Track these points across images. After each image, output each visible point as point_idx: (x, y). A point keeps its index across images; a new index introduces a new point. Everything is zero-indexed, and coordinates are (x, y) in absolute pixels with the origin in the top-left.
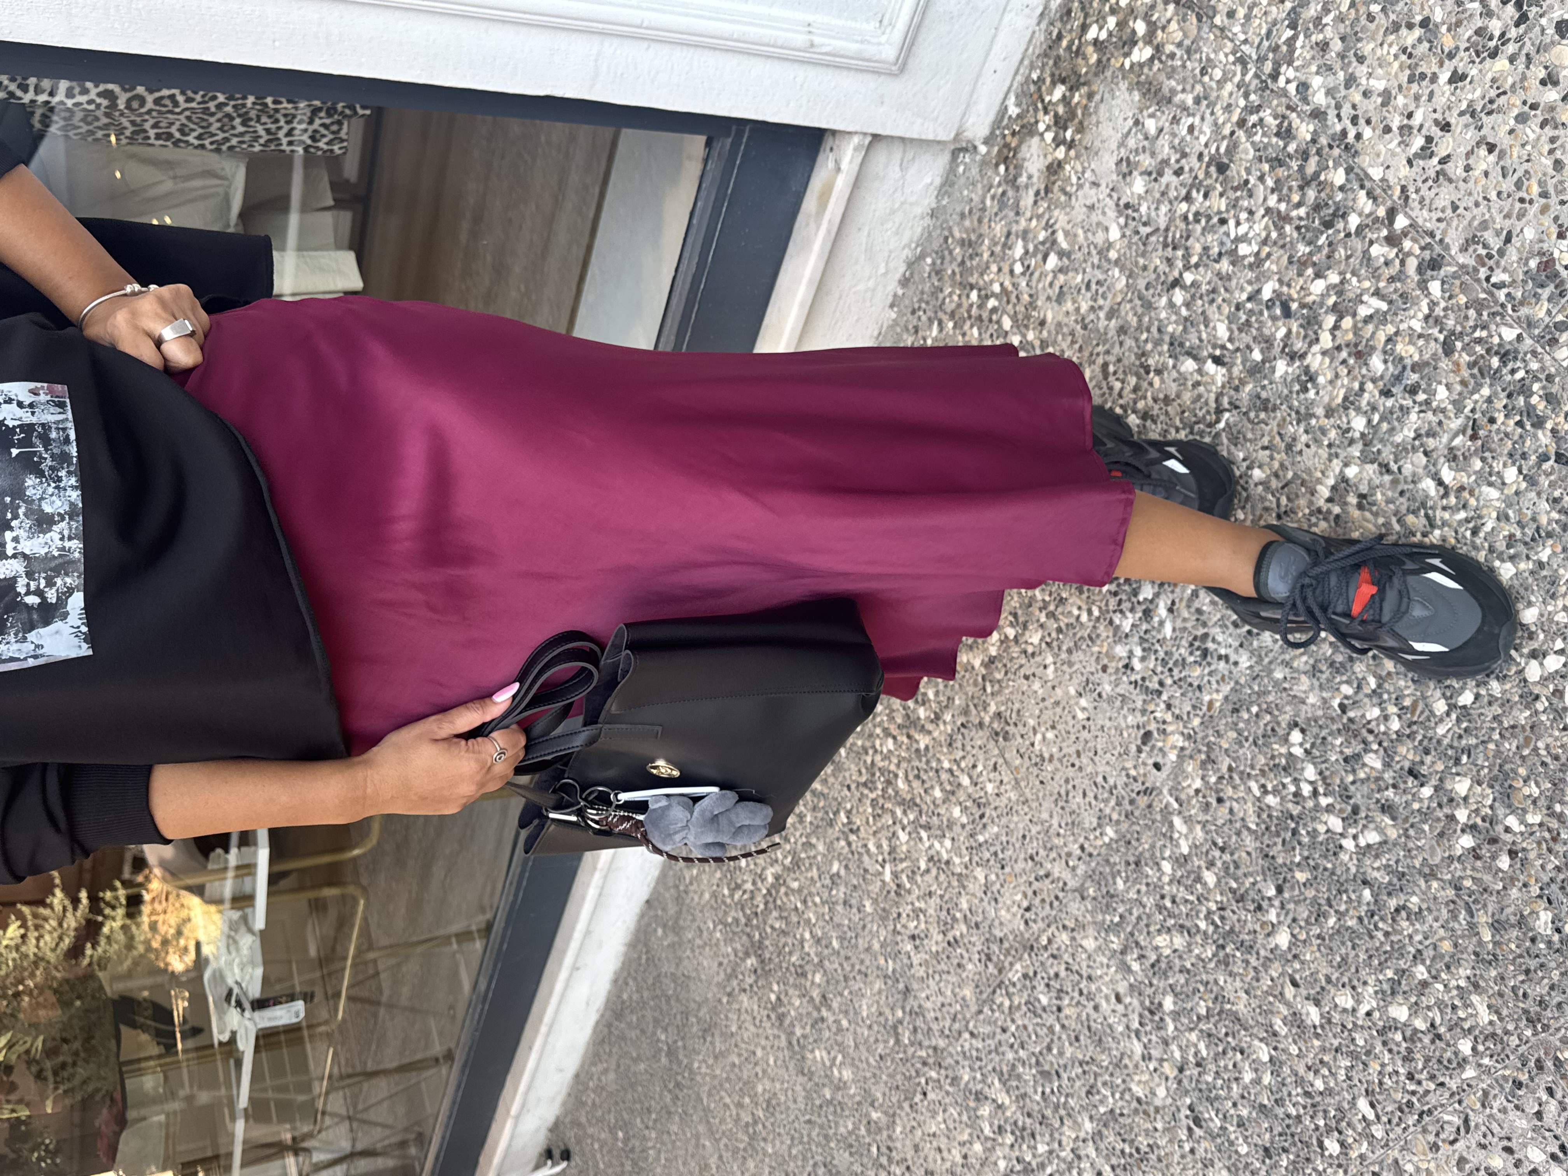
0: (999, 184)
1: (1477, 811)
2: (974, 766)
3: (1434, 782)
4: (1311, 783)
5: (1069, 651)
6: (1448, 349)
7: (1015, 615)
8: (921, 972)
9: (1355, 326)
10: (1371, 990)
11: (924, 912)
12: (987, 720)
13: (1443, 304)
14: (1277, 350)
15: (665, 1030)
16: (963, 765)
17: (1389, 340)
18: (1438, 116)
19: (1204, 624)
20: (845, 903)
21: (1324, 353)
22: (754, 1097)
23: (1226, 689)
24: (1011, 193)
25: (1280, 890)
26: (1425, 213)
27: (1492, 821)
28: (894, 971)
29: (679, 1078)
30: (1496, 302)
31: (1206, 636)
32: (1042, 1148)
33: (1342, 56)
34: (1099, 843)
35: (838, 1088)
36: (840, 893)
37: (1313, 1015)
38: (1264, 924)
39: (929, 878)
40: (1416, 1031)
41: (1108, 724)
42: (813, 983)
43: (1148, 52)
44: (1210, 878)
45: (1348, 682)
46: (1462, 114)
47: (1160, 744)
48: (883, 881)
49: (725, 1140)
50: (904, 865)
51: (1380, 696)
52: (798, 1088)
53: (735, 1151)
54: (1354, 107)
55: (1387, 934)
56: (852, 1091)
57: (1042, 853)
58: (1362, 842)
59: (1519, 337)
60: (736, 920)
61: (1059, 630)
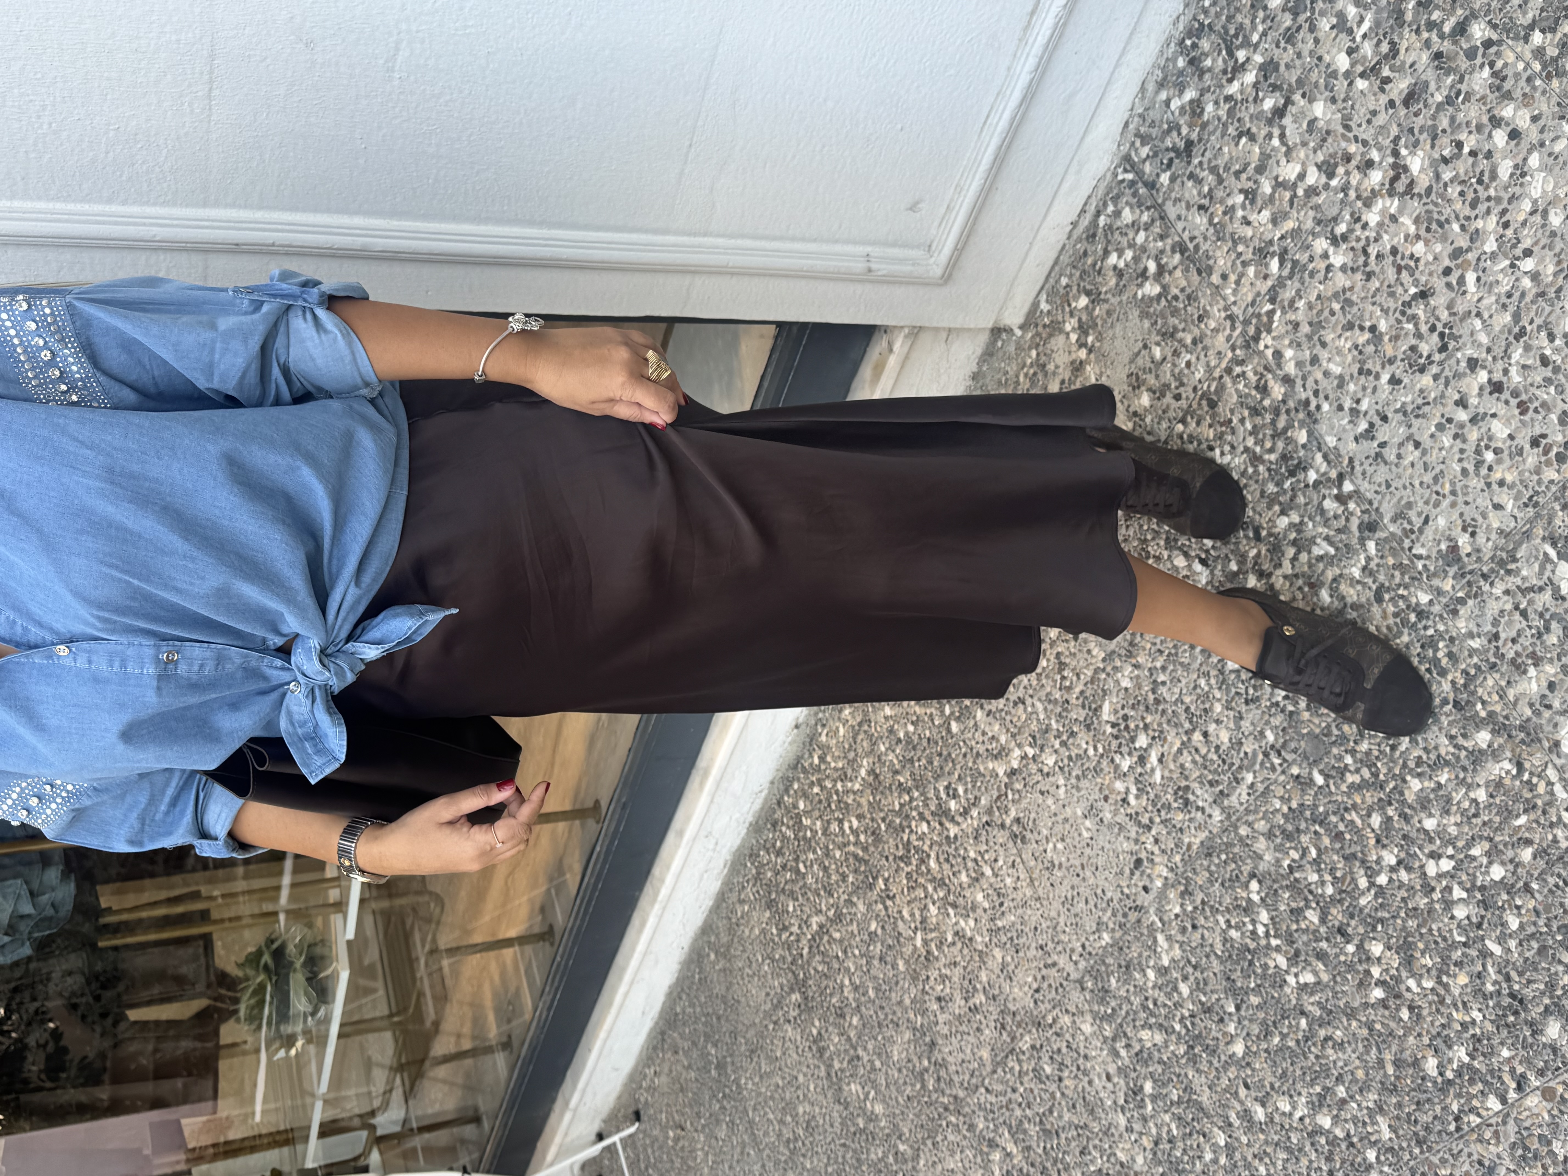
0: (1032, 365)
1: (1387, 970)
2: (996, 860)
3: (1356, 942)
4: (1265, 925)
5: (1078, 778)
6: (1379, 599)
7: (1034, 737)
8: (946, 1030)
9: (1309, 561)
10: (1304, 1100)
11: (950, 979)
12: (1008, 822)
13: (1376, 560)
14: (1249, 565)
15: (715, 1045)
16: (986, 857)
17: (1334, 580)
18: (1379, 407)
19: (1187, 778)
20: (881, 959)
21: (1285, 577)
22: (795, 1116)
23: (1203, 835)
24: (1040, 376)
25: (1238, 1008)
26: (1366, 484)
27: (1398, 980)
28: (922, 1025)
29: (727, 1091)
30: (1415, 568)
31: (1187, 788)
33: (1309, 337)
34: (1097, 945)
35: (871, 1120)
36: (877, 949)
37: (1260, 1114)
38: (1225, 1034)
39: (955, 950)
40: (1336, 1137)
41: (1107, 846)
42: (850, 1024)
43: (1157, 289)
44: (1184, 989)
45: (1296, 849)
46: (1396, 411)
47: (1148, 871)
48: (915, 946)
49: (767, 1151)
50: (934, 935)
51: (1319, 864)
52: (835, 1114)
53: (777, 1163)
54: (1316, 382)
55: (1317, 1057)
56: (883, 1124)
57: (1050, 944)
58: (1302, 981)
59: (1431, 601)
60: (783, 958)
61: (1070, 758)
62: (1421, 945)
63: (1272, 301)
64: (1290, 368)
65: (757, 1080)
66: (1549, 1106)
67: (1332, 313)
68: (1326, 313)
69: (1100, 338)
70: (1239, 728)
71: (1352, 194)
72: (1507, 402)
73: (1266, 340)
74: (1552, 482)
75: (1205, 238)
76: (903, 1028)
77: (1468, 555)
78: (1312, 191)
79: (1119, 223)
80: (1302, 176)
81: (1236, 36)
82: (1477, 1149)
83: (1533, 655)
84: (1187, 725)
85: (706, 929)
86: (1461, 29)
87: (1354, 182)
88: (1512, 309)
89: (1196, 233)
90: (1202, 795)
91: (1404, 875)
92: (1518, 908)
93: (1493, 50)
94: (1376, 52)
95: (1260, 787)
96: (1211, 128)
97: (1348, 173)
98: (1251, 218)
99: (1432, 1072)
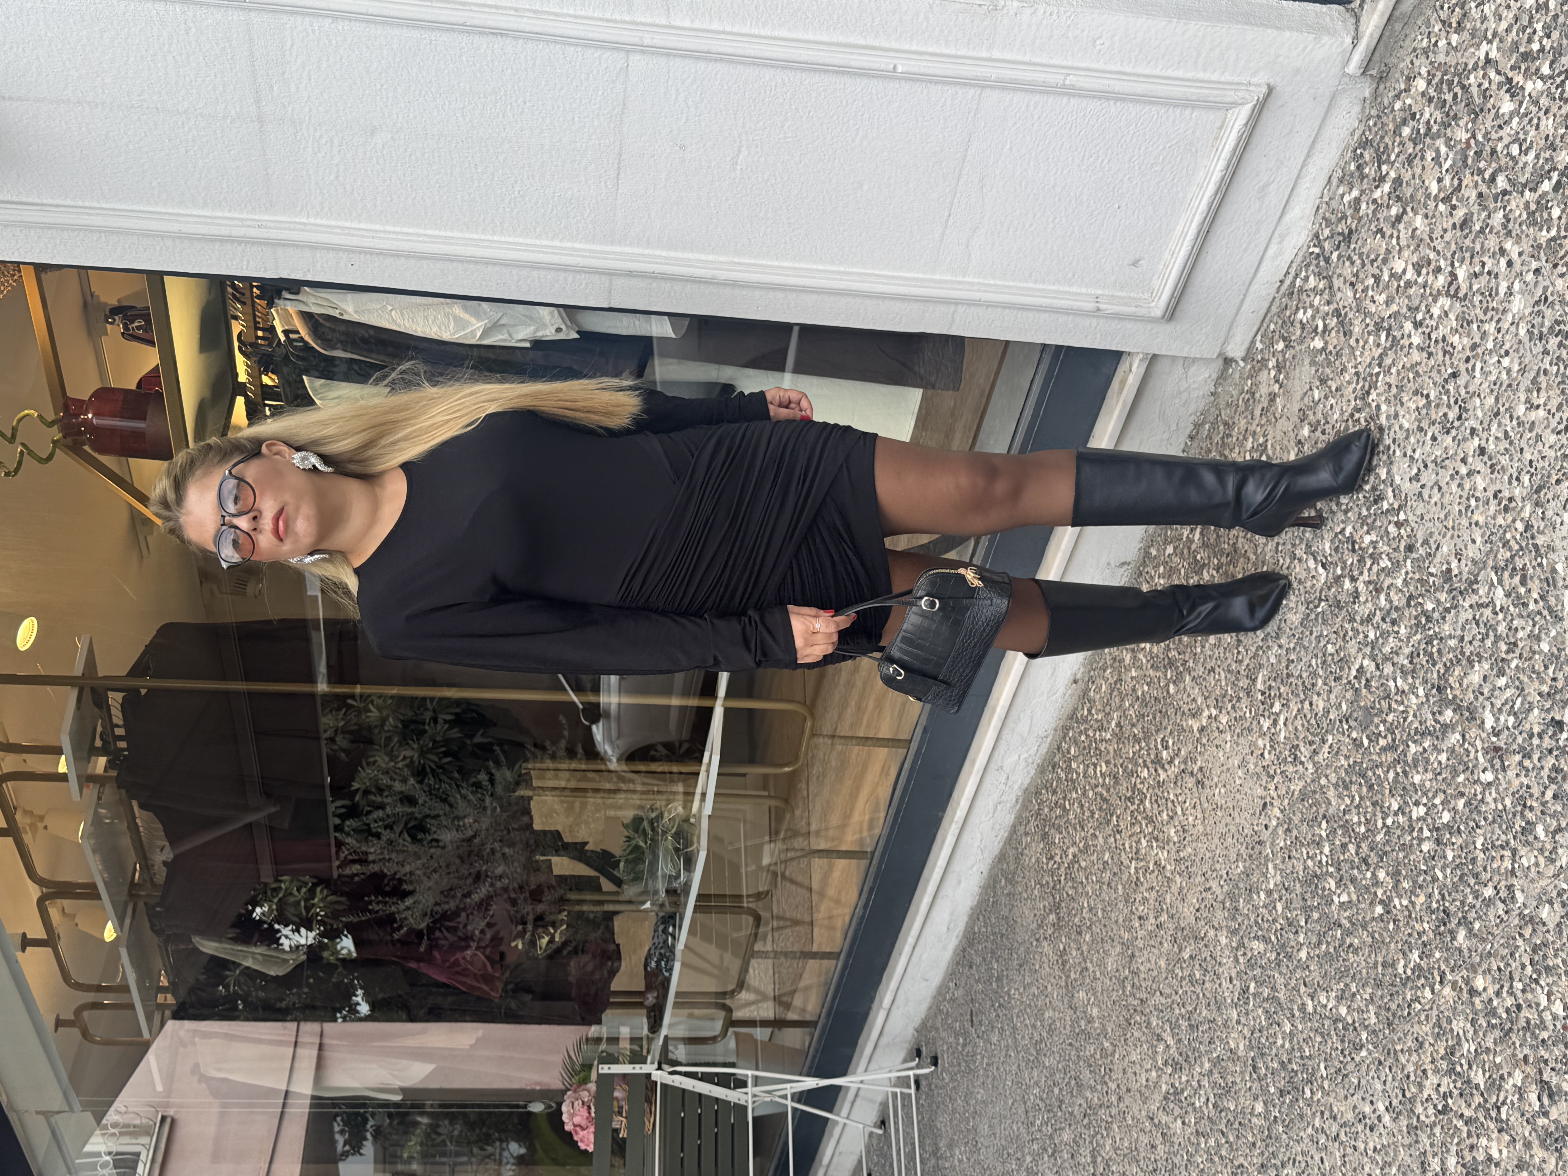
0: (1247, 392)
1: (1385, 892)
2: (1185, 802)
3: (1372, 869)
4: (1327, 856)
5: (1238, 735)
6: (1409, 604)
7: (1217, 700)
8: (1141, 944)
9: (1377, 572)
10: (1334, 994)
11: (1148, 900)
12: (1195, 771)
13: (1410, 575)
14: (1347, 571)
15: (998, 961)
16: (1180, 799)
17: (1389, 587)
18: (1424, 457)
19: (1297, 738)
20: (1109, 884)
21: (1364, 583)
22: (1042, 1021)
23: (1301, 784)
25: (1306, 923)
26: (1412, 516)
27: (1390, 899)
28: (1127, 940)
29: (1002, 1000)
30: (1429, 583)
31: (1297, 746)
32: (1184, 1078)
33: (1395, 397)
34: (1235, 872)
35: (1089, 1022)
36: (1107, 875)
37: (1310, 1006)
38: (1297, 943)
39: (1153, 876)
40: (1347, 1023)
41: (1249, 791)
42: (1084, 940)
43: (1321, 344)
44: (1279, 907)
45: (1349, 796)
46: (1432, 462)
47: (1269, 813)
48: (1130, 873)
49: (1022, 1053)
50: (1142, 864)
51: (1359, 809)
52: (1068, 1018)
54: (1395, 432)
55: (1344, 960)
56: (1096, 1025)
57: (1209, 873)
58: (1341, 900)
59: (1434, 609)
60: (1048, 883)
61: (1235, 718)
62: (1404, 872)
63: (1380, 365)
64: (1383, 419)
65: (1021, 990)
66: (1454, 994)
67: (1409, 381)
68: (1406, 381)
69: (1287, 377)
70: (1329, 699)
71: (1428, 290)
72: (1485, 463)
73: (1373, 396)
74: (1500, 526)
75: (1351, 309)
76: (1115, 943)
77: (1456, 576)
78: (1409, 284)
79: (1306, 287)
80: (1404, 271)
81: (1383, 153)
82: (1416, 1028)
83: (1478, 655)
84: (1302, 696)
85: (1002, 857)
86: (1493, 179)
87: (1429, 282)
88: (1495, 393)
89: (1346, 304)
90: (1305, 751)
91: (1401, 819)
92: (1453, 844)
93: (1506, 198)
94: (1452, 185)
95: (1335, 746)
96: (1363, 222)
97: (1428, 273)
98: (1376, 298)
99: (1401, 970)
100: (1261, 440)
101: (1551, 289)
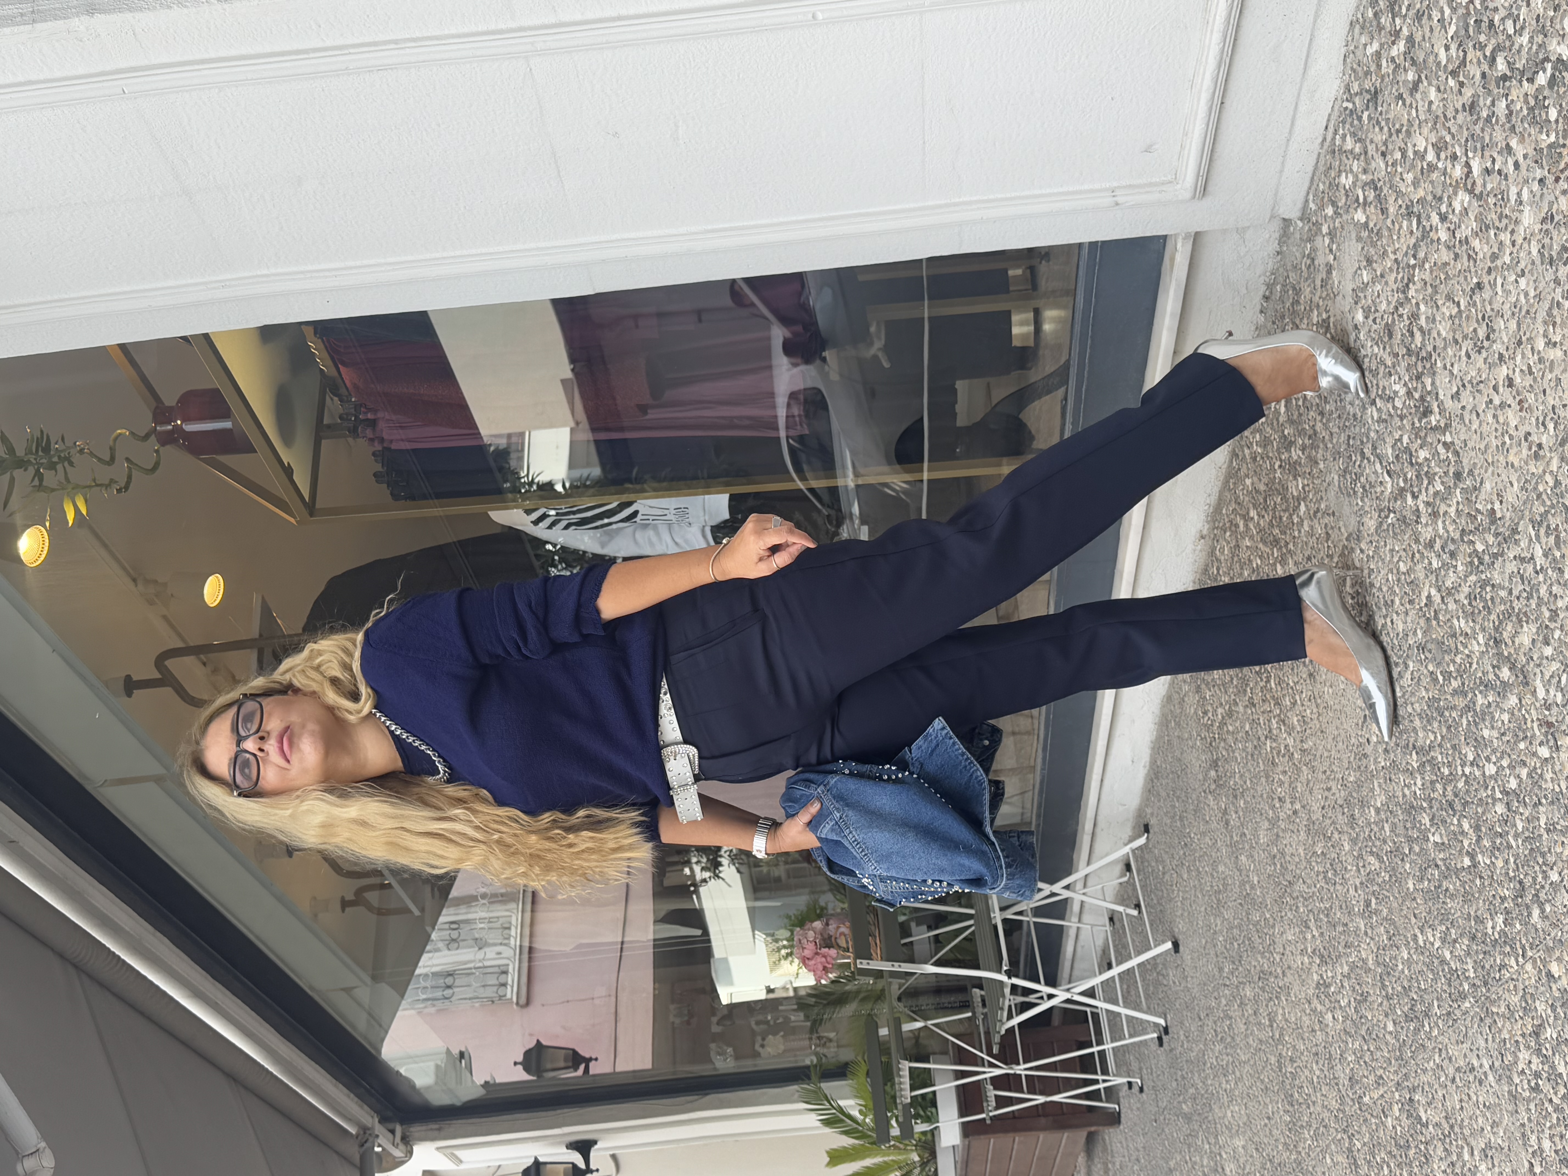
0: (1307, 257)
1: (1470, 844)
3: (1457, 817)
4: (1420, 789)
6: (1462, 538)
8: (1283, 826)
9: (1434, 494)
10: (1438, 935)
11: (1283, 783)
13: (1461, 506)
14: (1408, 485)
20: (1252, 756)
25: (1410, 853)
26: (1456, 439)
27: (1475, 853)
28: (1272, 818)
29: (1186, 840)
30: (1477, 520)
34: (1349, 780)
36: (1249, 746)
37: (1421, 940)
38: (1404, 871)
39: (1285, 761)
40: (1452, 968)
42: (1240, 805)
43: (1364, 218)
44: (1387, 829)
45: (1432, 732)
46: (1469, 382)
48: (1267, 751)
49: (1207, 897)
50: (1275, 744)
51: (1441, 748)
52: (1236, 878)
54: (1435, 339)
55: (1443, 903)
56: (1258, 893)
58: (1435, 839)
59: (1484, 552)
60: (1206, 738)
62: (1483, 829)
63: (1414, 256)
64: (1423, 321)
65: (1199, 836)
66: (1535, 972)
67: (1441, 282)
69: (1339, 249)
70: (1406, 622)
71: (1448, 178)
72: (1514, 398)
74: (1533, 474)
75: (1385, 183)
77: (1500, 519)
78: (1432, 167)
79: (1345, 147)
80: (1426, 151)
82: (1507, 995)
83: (1525, 613)
86: (1493, 58)
87: (1448, 170)
88: (1517, 318)
89: (1380, 176)
91: (1476, 771)
92: (1521, 814)
93: (1507, 84)
94: (1457, 56)
95: (1416, 675)
96: (1385, 82)
97: (1446, 159)
98: (1405, 176)
99: (1490, 931)
100: (1324, 316)
101: (1555, 206)
